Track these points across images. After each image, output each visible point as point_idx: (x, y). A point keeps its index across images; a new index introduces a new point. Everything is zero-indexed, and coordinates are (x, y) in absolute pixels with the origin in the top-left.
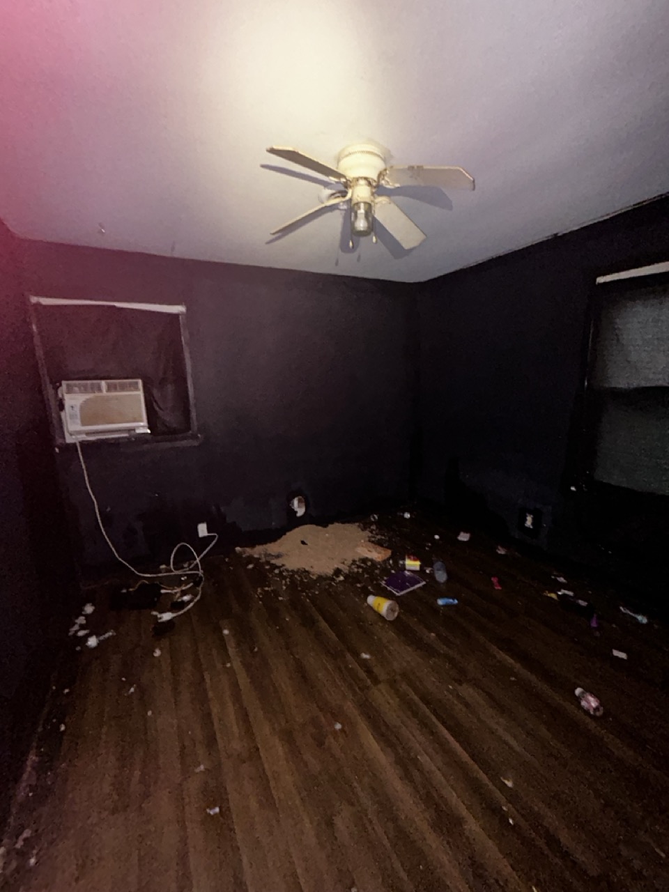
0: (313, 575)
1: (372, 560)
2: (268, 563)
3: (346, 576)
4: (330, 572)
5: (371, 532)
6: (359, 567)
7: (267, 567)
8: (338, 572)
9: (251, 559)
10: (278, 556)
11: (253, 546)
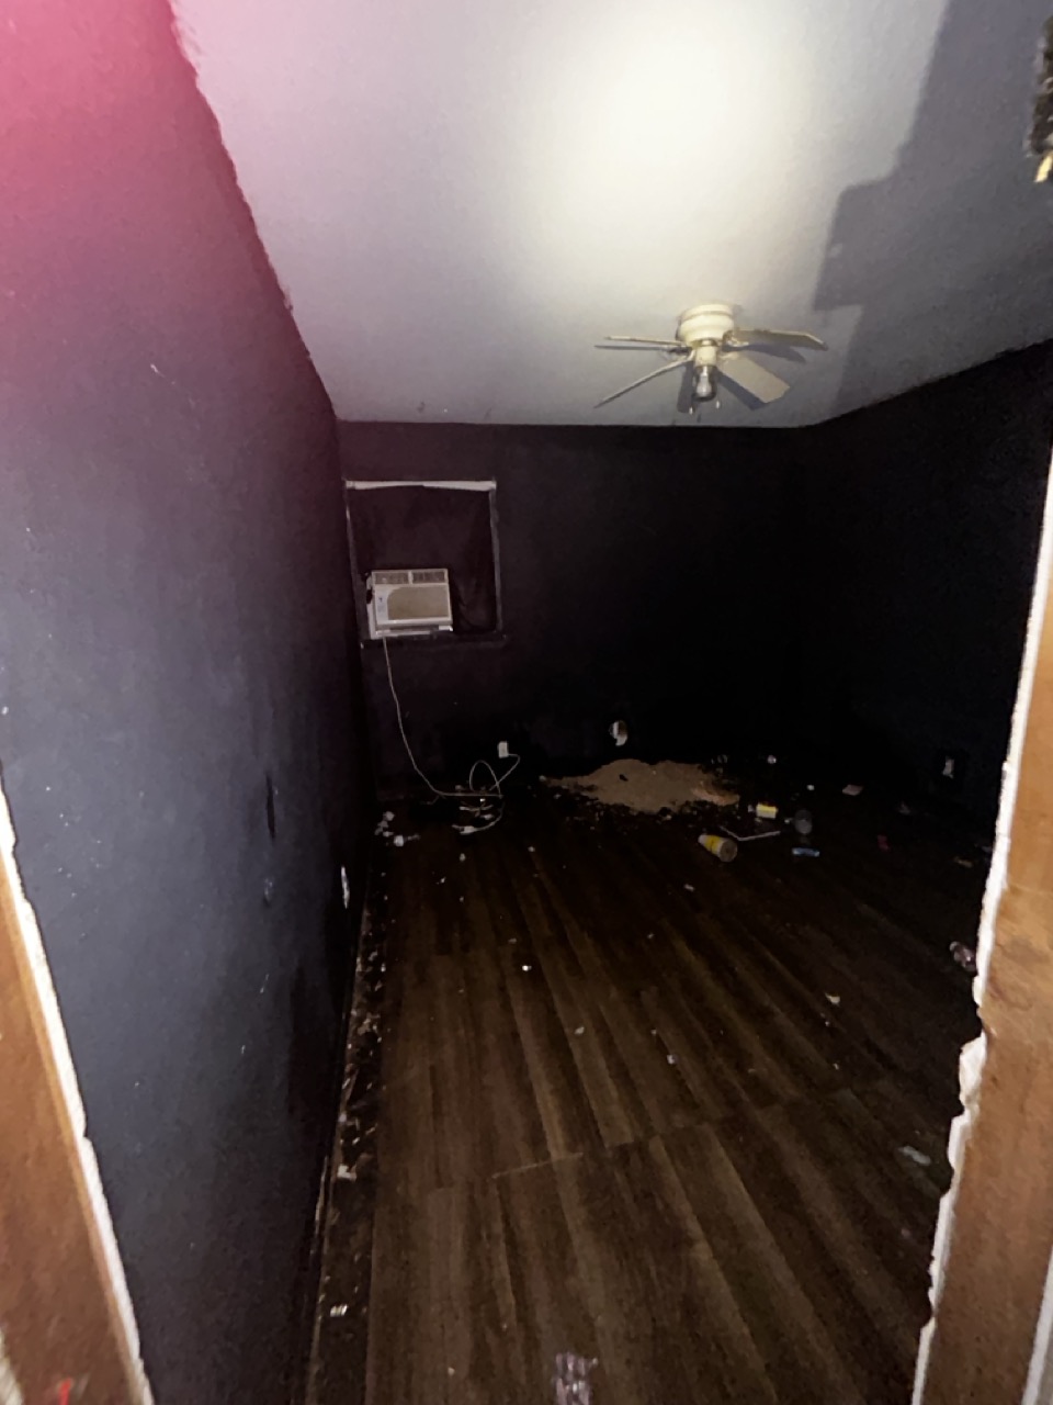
0: (633, 810)
1: (712, 804)
2: (578, 795)
3: (674, 816)
4: (656, 809)
5: (717, 774)
6: (693, 809)
7: (578, 799)
8: (665, 811)
9: (558, 789)
10: (591, 788)
11: (560, 778)
